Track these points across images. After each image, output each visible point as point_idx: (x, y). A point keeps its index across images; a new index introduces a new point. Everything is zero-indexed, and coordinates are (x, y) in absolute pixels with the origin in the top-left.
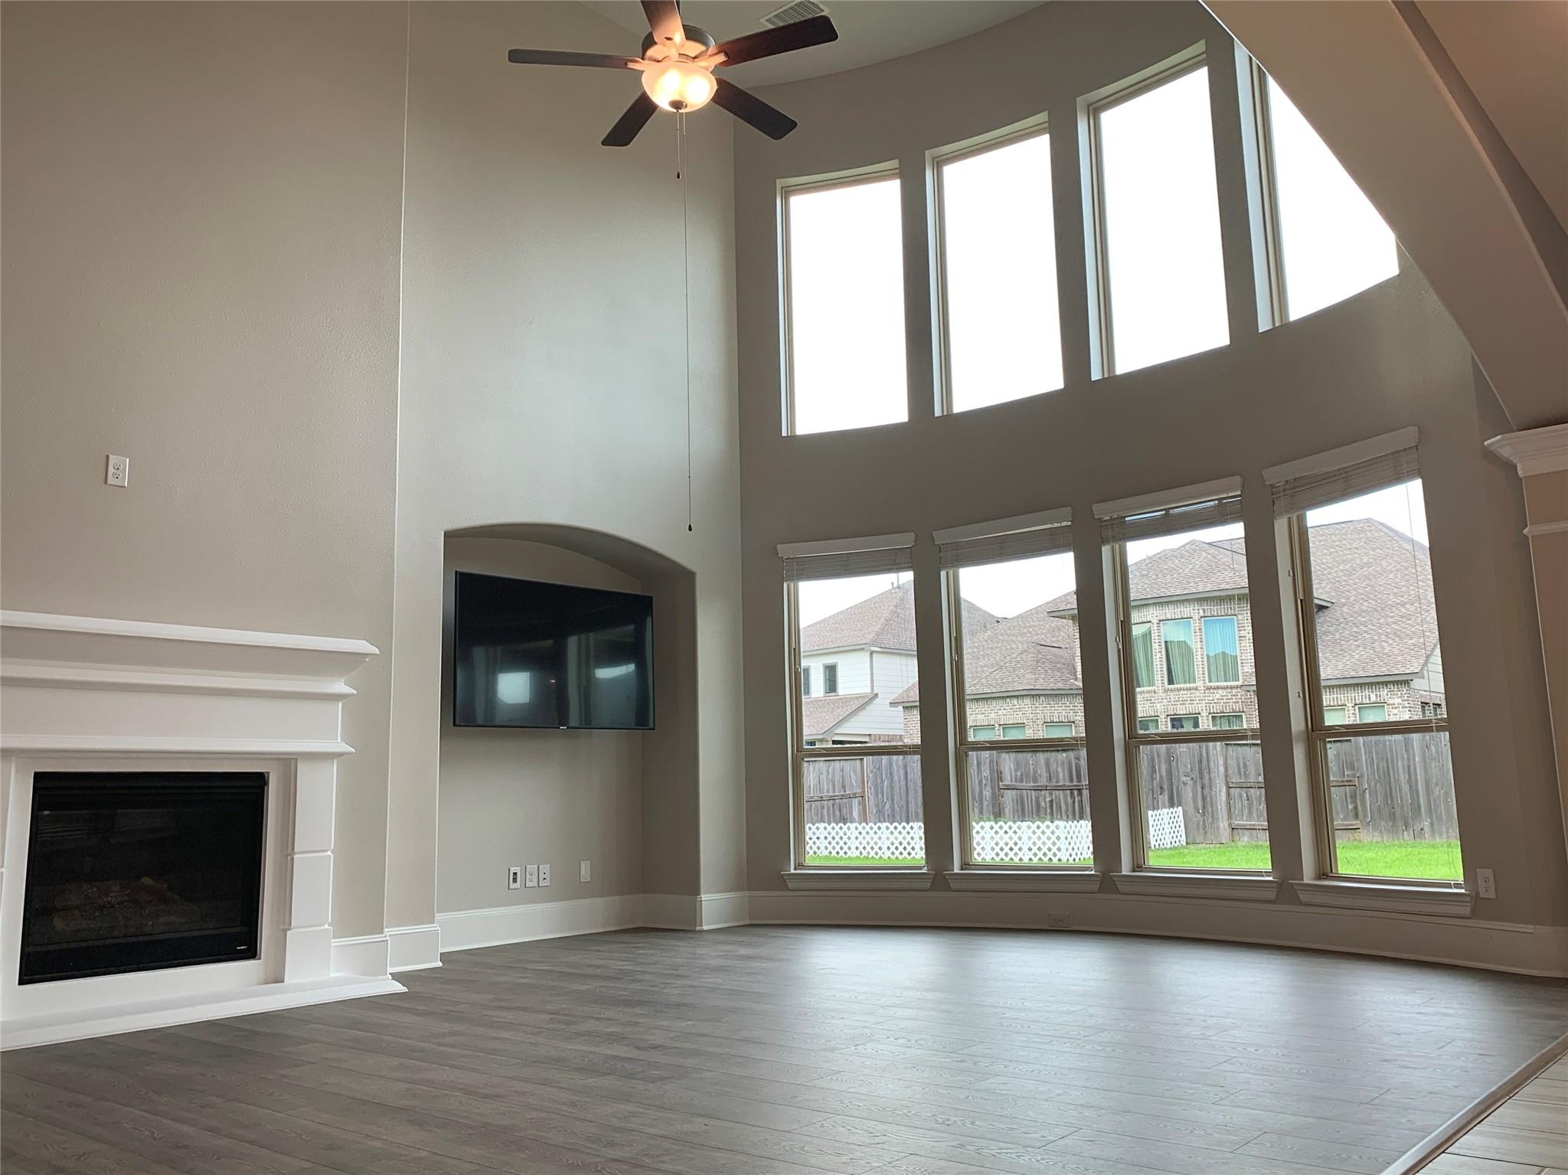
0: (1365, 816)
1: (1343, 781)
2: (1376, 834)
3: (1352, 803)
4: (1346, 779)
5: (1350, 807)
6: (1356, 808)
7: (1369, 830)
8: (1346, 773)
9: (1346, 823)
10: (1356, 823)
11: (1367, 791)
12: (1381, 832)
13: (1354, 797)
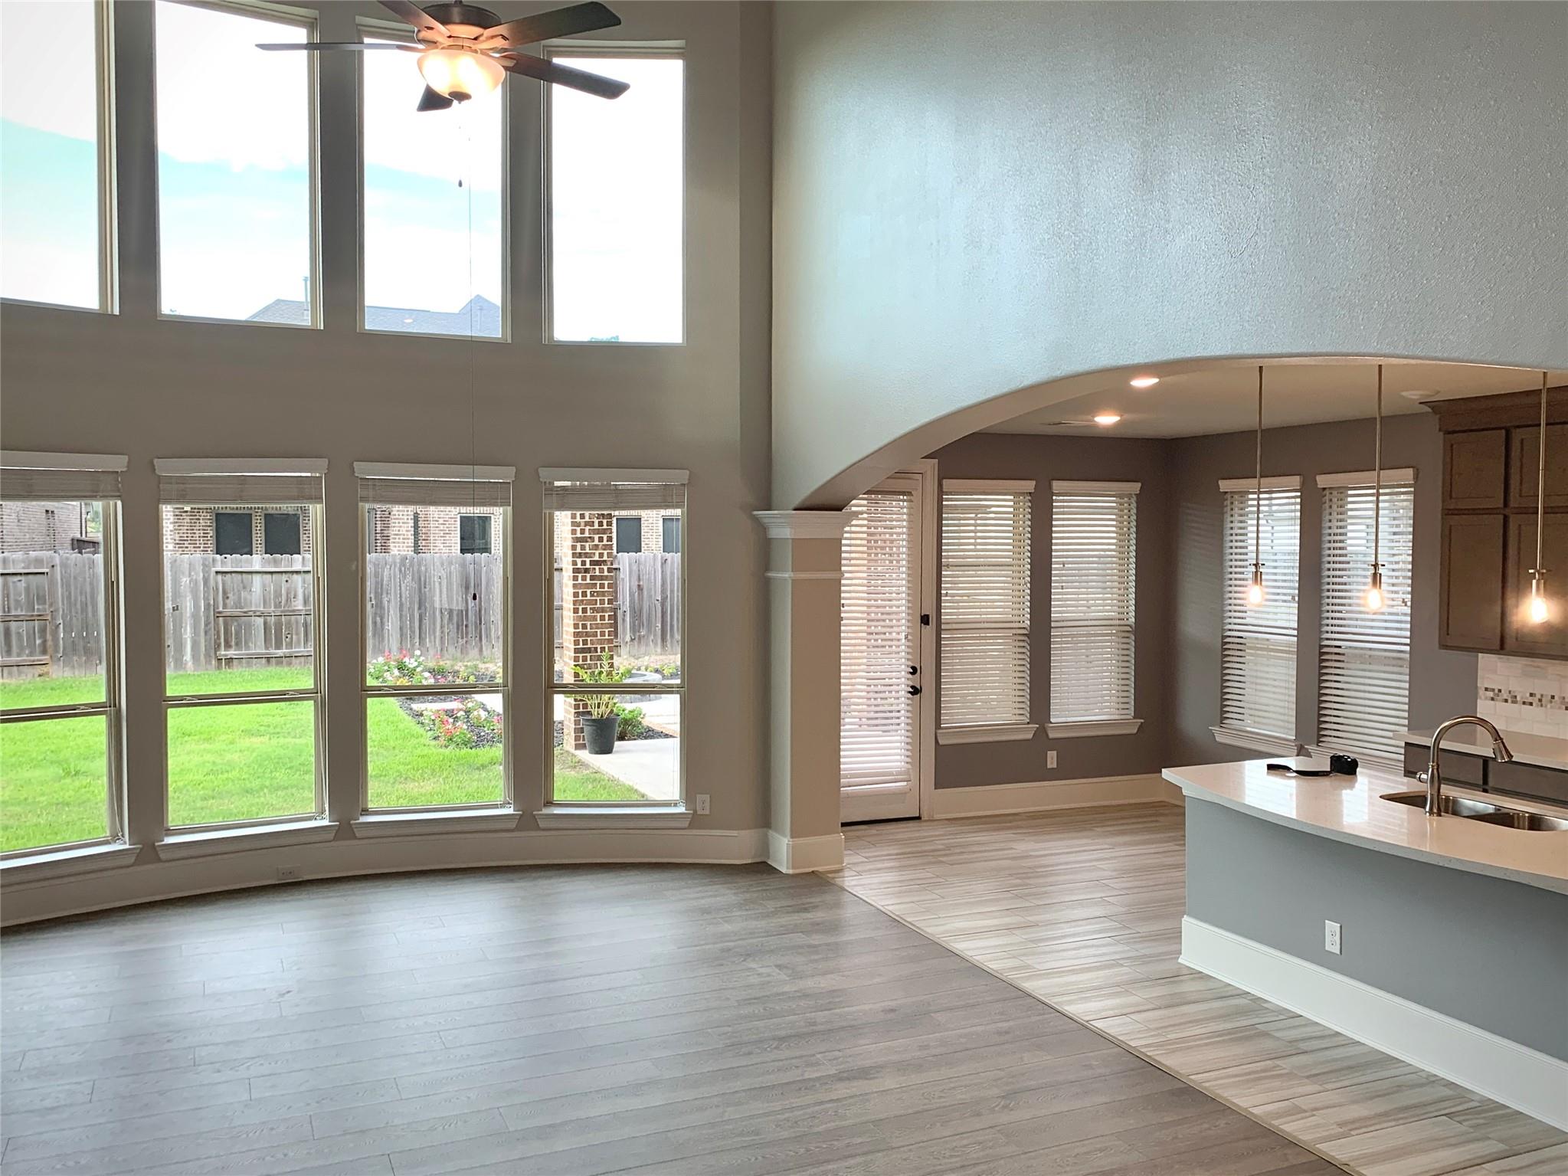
0: (56, 651)
1: (32, 616)
2: (66, 669)
3: (40, 638)
4: (36, 613)
5: (38, 642)
6: (45, 642)
7: (59, 666)
8: (36, 607)
9: (32, 658)
10: (46, 658)
11: (61, 626)
12: (73, 667)
13: (43, 631)
